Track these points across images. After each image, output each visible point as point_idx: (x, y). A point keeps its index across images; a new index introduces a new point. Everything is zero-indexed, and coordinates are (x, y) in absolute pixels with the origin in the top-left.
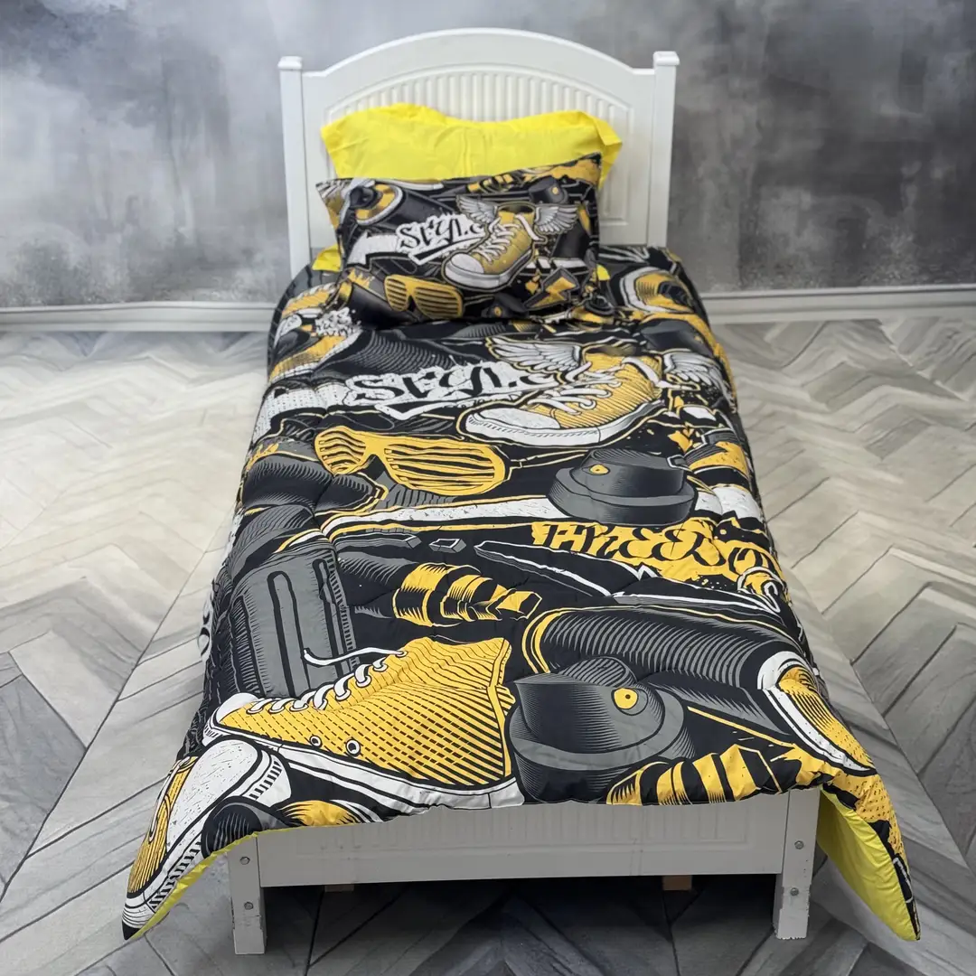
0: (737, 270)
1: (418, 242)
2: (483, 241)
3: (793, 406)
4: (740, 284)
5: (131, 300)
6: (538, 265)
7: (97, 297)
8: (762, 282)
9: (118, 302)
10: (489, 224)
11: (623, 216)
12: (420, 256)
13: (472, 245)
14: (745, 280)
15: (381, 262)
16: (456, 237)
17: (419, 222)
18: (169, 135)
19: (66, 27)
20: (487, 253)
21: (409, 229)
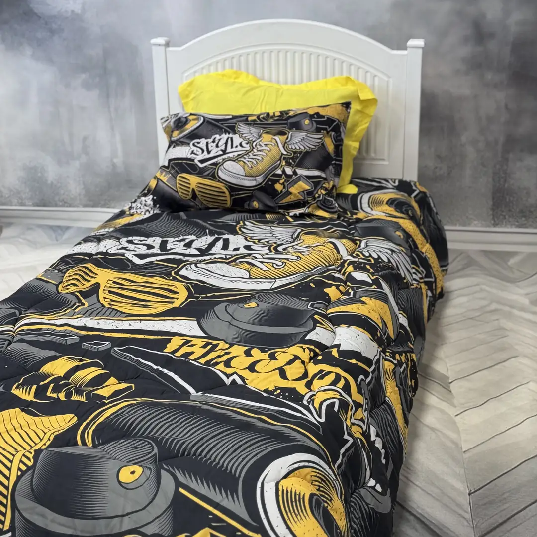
0: (491, 213)
1: (203, 151)
2: (247, 153)
3: (512, 307)
4: (492, 222)
5: (85, 206)
6: (284, 171)
7: (65, 203)
8: (510, 222)
9: (78, 207)
10: (255, 141)
11: (386, 157)
12: (202, 161)
13: (239, 155)
14: (496, 219)
15: (176, 164)
16: (229, 149)
17: (206, 138)
18: (108, 96)
19: (46, 24)
20: (248, 161)
21: (199, 143)
